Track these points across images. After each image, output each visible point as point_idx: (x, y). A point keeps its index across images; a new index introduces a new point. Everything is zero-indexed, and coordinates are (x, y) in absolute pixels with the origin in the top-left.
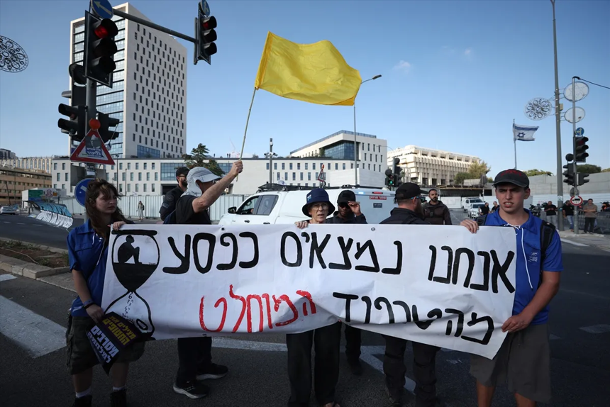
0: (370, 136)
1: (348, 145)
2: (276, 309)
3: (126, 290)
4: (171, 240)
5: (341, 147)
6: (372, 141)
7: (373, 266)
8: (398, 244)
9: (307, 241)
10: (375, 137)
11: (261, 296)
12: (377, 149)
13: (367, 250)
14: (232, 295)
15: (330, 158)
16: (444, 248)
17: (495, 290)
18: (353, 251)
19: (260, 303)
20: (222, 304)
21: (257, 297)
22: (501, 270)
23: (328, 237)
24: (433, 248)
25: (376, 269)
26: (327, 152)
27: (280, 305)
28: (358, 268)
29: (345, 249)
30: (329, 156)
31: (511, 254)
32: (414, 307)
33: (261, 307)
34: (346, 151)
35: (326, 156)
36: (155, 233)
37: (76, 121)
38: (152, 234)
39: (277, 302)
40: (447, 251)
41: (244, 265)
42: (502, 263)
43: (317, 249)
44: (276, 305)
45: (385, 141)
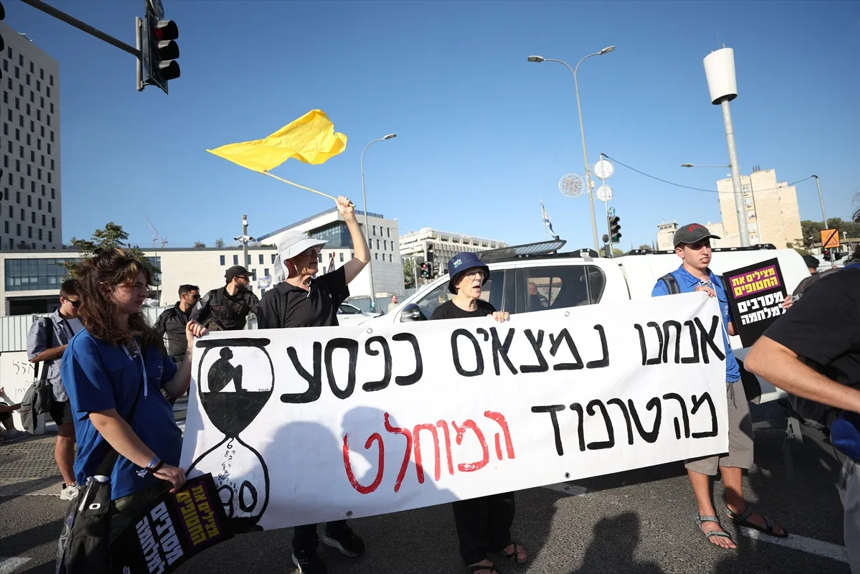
2: (459, 441)
3: (224, 436)
4: (292, 352)
7: (575, 362)
8: (599, 328)
9: (486, 339)
11: (435, 425)
13: (564, 341)
14: (389, 428)
16: (651, 324)
17: (706, 361)
18: (546, 346)
19: (435, 435)
20: (375, 442)
21: (430, 427)
22: (708, 338)
23: (512, 332)
24: (638, 327)
25: (578, 365)
27: (465, 435)
28: (558, 367)
29: (537, 344)
31: (715, 319)
32: (630, 402)
33: (436, 441)
36: (266, 342)
38: (262, 343)
39: (460, 431)
40: (654, 328)
41: (402, 381)
42: (708, 330)
43: (502, 348)
44: (458, 435)
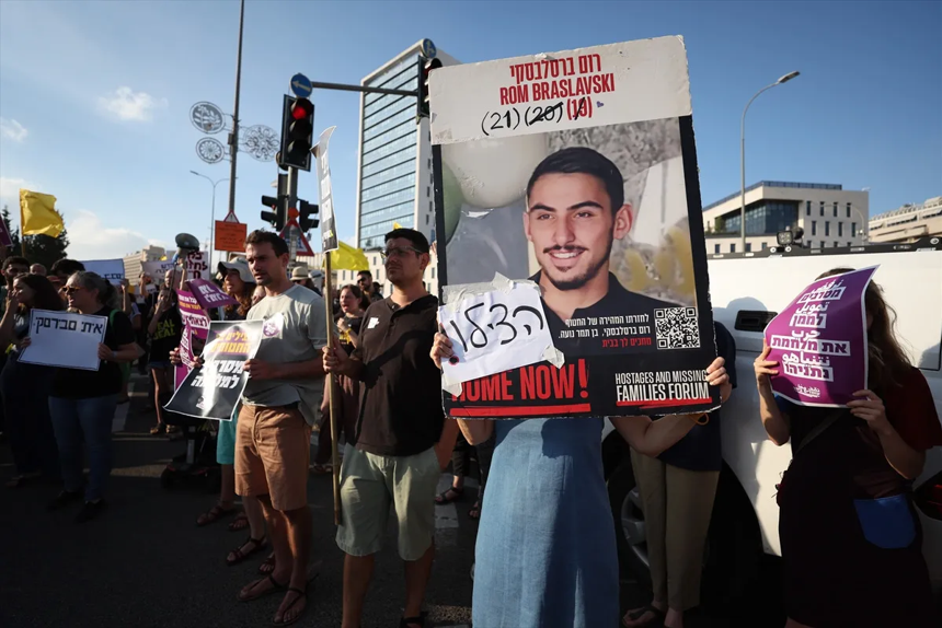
0: (827, 187)
1: (774, 207)
5: (761, 213)
6: (829, 197)
10: (840, 187)
12: (842, 211)
15: (736, 234)
26: (729, 223)
30: (733, 230)
34: (769, 219)
35: (729, 231)
37: (275, 212)
45: (864, 196)
